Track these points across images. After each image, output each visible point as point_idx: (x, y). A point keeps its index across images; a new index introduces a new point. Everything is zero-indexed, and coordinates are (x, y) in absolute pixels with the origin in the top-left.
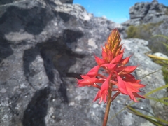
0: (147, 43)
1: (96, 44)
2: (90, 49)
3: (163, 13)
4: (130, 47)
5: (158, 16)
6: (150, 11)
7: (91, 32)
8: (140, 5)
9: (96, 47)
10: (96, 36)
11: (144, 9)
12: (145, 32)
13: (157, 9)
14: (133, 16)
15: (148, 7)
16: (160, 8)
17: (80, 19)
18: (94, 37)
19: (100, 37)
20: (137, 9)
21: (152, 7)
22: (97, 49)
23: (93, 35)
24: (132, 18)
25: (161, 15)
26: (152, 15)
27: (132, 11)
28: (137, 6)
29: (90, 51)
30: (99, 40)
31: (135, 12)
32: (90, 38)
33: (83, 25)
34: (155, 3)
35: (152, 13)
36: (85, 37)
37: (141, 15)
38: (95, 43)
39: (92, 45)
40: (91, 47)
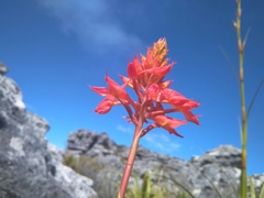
0: (90, 182)
1: (24, 149)
2: (11, 153)
3: (112, 152)
4: (70, 177)
5: (105, 154)
6: (96, 145)
7: (21, 127)
8: (85, 133)
9: (22, 154)
10: (27, 137)
11: (90, 140)
12: (89, 167)
13: (105, 144)
14: (72, 145)
15: (95, 139)
16: (110, 144)
17: (9, 100)
18: (23, 137)
19: (33, 141)
20: (80, 138)
21: (100, 141)
22: (23, 157)
23: (21, 133)
24: (70, 149)
25: (109, 154)
26: (97, 151)
27: (73, 138)
28: (80, 134)
29: (11, 157)
30: (30, 144)
31: (77, 141)
32: (16, 136)
33: (11, 112)
34: (104, 137)
35: (98, 149)
36: (7, 130)
37: (83, 148)
38: (21, 147)
39: (15, 148)
40: (14, 151)
